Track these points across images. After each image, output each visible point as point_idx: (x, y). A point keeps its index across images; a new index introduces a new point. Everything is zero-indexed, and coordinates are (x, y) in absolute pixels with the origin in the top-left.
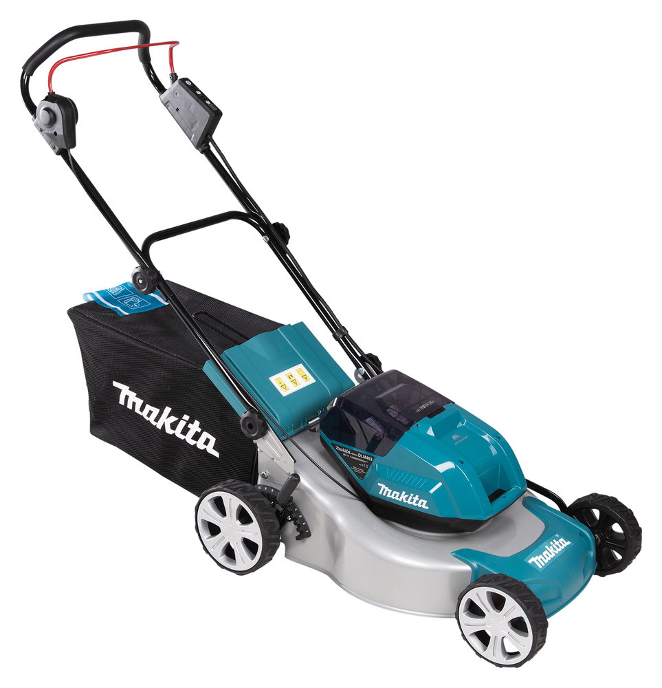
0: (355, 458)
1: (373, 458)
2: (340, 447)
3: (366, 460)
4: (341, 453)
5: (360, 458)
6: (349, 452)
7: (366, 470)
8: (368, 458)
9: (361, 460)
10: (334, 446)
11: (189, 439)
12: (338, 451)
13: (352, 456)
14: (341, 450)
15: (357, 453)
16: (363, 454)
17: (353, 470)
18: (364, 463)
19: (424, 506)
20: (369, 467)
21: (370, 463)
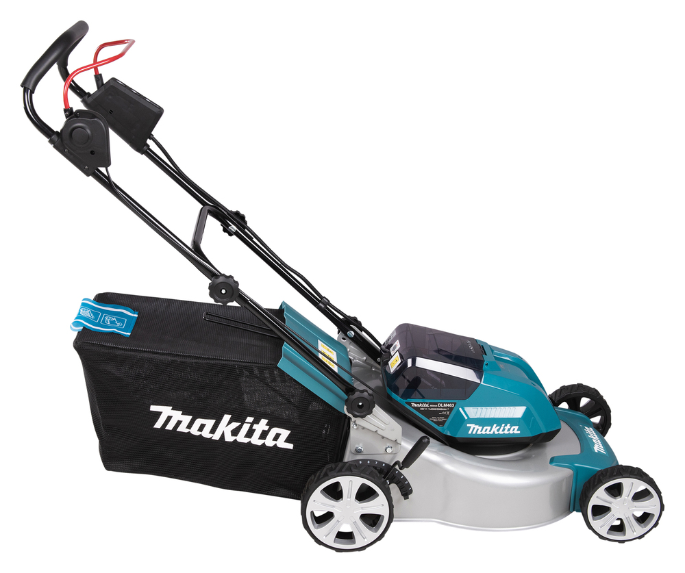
0: (435, 409)
1: (455, 404)
2: (416, 403)
3: (447, 407)
4: (417, 409)
5: (441, 407)
6: (427, 405)
7: (447, 417)
8: (450, 405)
9: (442, 409)
10: (410, 404)
11: (255, 440)
12: (414, 408)
13: (430, 407)
14: (418, 405)
15: (436, 404)
16: (443, 403)
17: (432, 421)
18: (445, 411)
19: (516, 432)
20: (450, 413)
21: (451, 409)
